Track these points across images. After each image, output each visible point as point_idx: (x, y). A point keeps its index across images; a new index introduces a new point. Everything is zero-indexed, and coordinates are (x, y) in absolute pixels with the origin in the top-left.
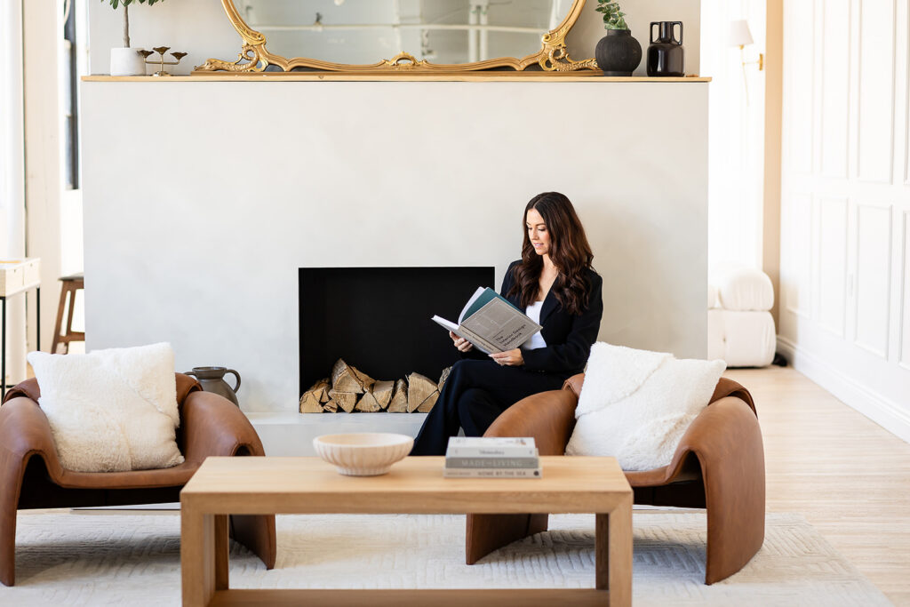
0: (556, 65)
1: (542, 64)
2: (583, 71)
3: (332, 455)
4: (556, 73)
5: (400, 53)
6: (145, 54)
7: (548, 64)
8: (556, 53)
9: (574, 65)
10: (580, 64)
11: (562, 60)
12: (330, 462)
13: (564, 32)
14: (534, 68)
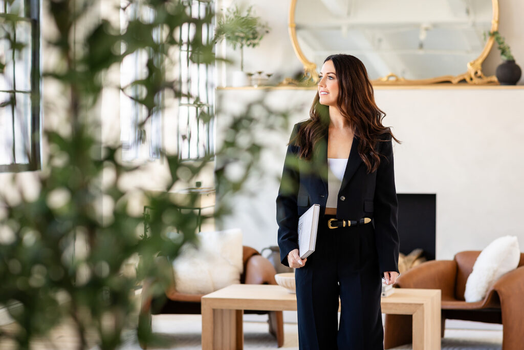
0: (476, 80)
1: (468, 79)
2: (491, 83)
3: (282, 282)
4: (475, 84)
5: (390, 73)
6: (250, 75)
7: (471, 79)
8: (476, 73)
9: (486, 79)
10: (489, 79)
11: (480, 77)
12: (284, 286)
13: (480, 61)
14: (463, 81)
